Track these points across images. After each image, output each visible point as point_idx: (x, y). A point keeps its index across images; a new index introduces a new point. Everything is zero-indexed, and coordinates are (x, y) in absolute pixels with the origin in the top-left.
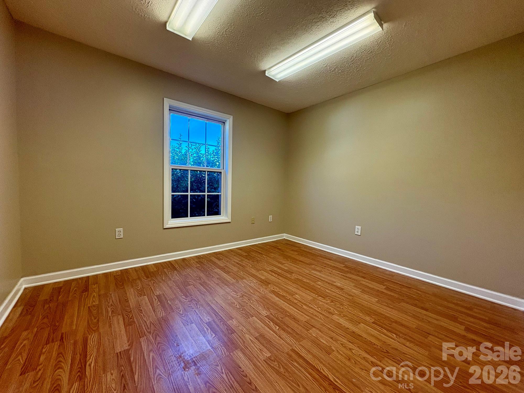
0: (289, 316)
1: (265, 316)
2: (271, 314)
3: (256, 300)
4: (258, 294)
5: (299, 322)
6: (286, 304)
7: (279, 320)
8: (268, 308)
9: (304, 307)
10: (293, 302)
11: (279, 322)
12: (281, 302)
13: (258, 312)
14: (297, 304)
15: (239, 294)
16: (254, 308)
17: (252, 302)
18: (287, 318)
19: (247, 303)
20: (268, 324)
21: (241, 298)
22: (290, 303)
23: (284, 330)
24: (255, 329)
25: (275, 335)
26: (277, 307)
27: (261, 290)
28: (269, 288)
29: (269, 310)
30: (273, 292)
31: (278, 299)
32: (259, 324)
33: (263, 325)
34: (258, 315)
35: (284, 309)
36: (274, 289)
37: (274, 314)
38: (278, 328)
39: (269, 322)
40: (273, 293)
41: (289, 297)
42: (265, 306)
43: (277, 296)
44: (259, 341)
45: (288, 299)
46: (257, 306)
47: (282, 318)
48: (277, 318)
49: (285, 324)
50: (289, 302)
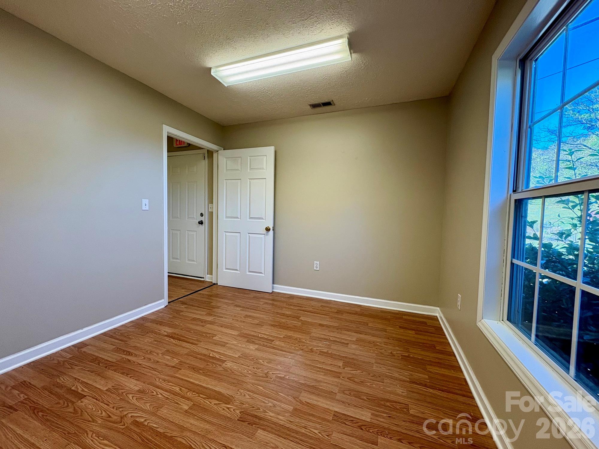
0: (200, 370)
1: (226, 361)
2: (220, 365)
3: (246, 376)
4: (249, 387)
5: (189, 367)
6: (204, 385)
7: (210, 362)
8: (226, 371)
9: (177, 389)
10: (194, 392)
11: (211, 361)
12: (212, 385)
13: (236, 363)
14: (187, 390)
15: (274, 376)
16: (243, 366)
17: (250, 372)
18: (202, 367)
19: (254, 368)
20: (220, 355)
21: (266, 371)
22: (198, 387)
23: (205, 355)
24: (231, 349)
25: (212, 349)
26: (216, 375)
27: (248, 397)
28: (236, 406)
29: (224, 369)
30: (227, 400)
31: (217, 389)
32: (229, 353)
33: (225, 353)
34: (234, 360)
35: (206, 375)
36: (228, 408)
37: (217, 366)
38: (211, 355)
39: (221, 357)
40: (226, 397)
41: (200, 400)
42: (230, 372)
43: (219, 393)
44: (224, 342)
45: (201, 396)
46: (240, 369)
47: (207, 365)
48: (213, 363)
49: (204, 360)
50: (201, 389)
